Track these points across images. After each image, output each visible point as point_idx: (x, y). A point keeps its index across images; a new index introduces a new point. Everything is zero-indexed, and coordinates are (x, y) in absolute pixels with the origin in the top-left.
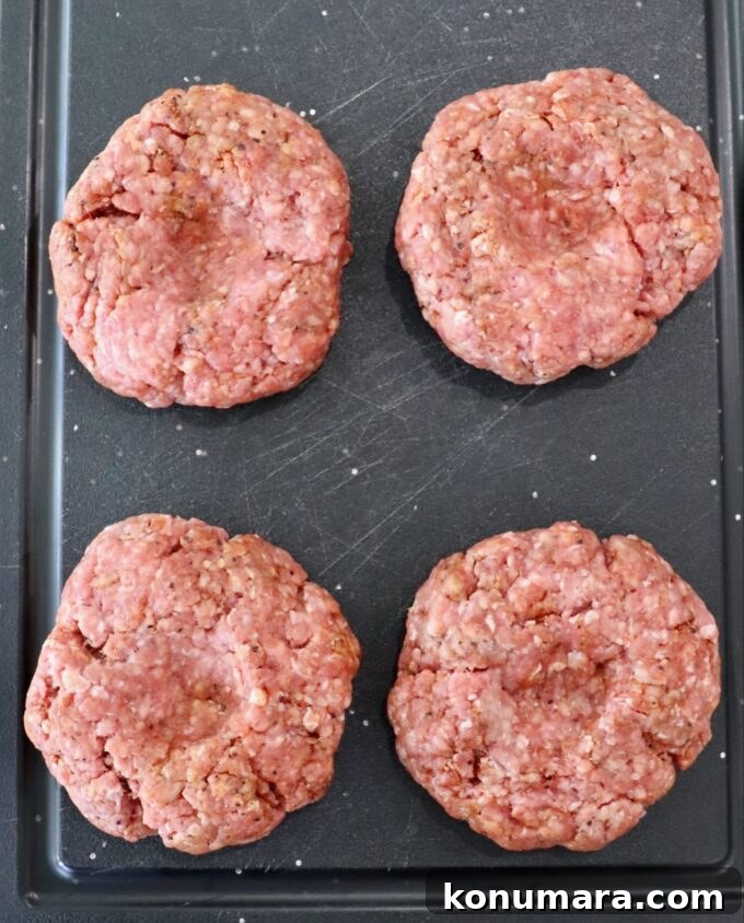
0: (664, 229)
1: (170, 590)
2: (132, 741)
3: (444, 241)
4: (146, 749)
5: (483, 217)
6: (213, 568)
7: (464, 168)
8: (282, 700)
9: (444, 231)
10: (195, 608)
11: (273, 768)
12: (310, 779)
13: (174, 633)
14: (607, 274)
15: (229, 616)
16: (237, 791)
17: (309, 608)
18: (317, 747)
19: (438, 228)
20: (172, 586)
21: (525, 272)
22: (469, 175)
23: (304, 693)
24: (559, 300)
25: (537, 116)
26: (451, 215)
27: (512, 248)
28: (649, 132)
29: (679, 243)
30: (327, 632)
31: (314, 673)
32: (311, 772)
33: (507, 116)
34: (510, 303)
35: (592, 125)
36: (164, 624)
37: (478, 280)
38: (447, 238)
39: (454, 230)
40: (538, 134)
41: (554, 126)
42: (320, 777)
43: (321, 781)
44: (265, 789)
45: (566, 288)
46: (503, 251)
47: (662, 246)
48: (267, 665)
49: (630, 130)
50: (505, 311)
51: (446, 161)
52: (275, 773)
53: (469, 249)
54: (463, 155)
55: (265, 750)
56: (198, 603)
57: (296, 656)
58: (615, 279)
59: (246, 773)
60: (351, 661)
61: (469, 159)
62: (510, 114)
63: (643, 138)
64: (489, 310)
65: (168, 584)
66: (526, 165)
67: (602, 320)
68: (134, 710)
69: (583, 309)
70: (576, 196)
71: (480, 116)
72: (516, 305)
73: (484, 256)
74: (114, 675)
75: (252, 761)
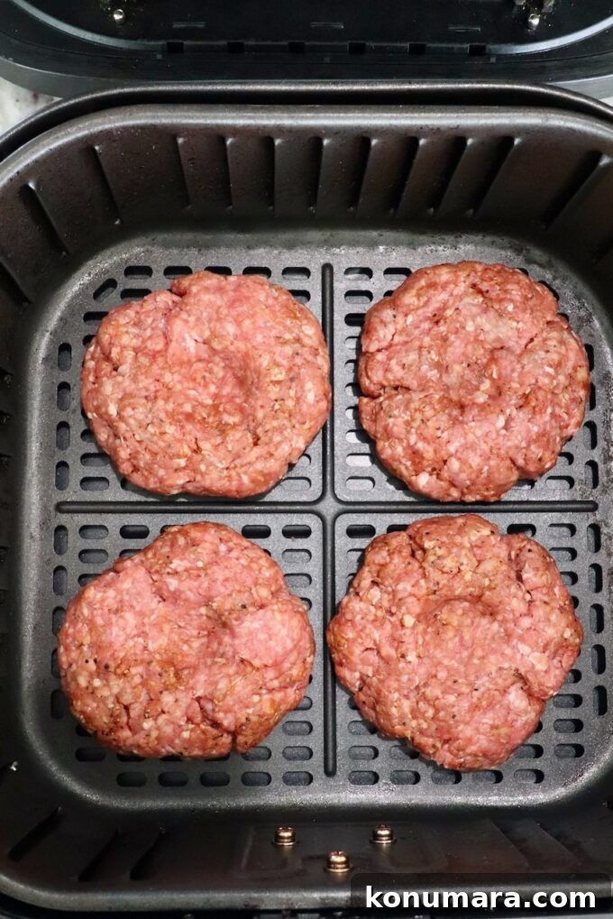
0: (143, 342)
1: (456, 713)
2: (507, 608)
3: (302, 387)
4: (499, 600)
5: (269, 392)
6: (421, 721)
7: (269, 434)
8: (392, 614)
9: (299, 395)
10: (440, 696)
11: (410, 567)
12: (384, 553)
13: (460, 681)
14: (197, 325)
15: (417, 683)
16: (439, 557)
17: (357, 675)
18: (375, 575)
19: (303, 398)
20: (454, 717)
21: (254, 344)
22: (268, 427)
23: (375, 615)
24: (239, 315)
25: (203, 452)
26: (290, 403)
27: (257, 363)
28: (128, 412)
29: (135, 330)
30: (348, 655)
31: (365, 627)
32: (383, 558)
33: (224, 462)
34: (272, 327)
35: (167, 431)
36: (465, 689)
37: (288, 350)
38: (299, 389)
39: (292, 393)
40: (207, 439)
41: (194, 440)
42: (377, 553)
43: (377, 549)
44: (419, 554)
45: (231, 322)
46: (265, 364)
47: (149, 332)
48: (397, 642)
49: (141, 417)
50: (278, 323)
51: (279, 443)
52: (409, 563)
53: (287, 375)
54: (267, 444)
55: (413, 582)
56: (437, 698)
57: (375, 643)
58: (192, 319)
59: (429, 569)
60: (335, 629)
61: (264, 439)
62: (221, 462)
63: (133, 409)
64: (289, 329)
65: (456, 718)
66: (223, 422)
67: (214, 293)
68: (502, 630)
69: (224, 304)
70: (193, 393)
71: (243, 469)
72: (269, 324)
73: (278, 365)
74: (510, 659)
75: (424, 576)
